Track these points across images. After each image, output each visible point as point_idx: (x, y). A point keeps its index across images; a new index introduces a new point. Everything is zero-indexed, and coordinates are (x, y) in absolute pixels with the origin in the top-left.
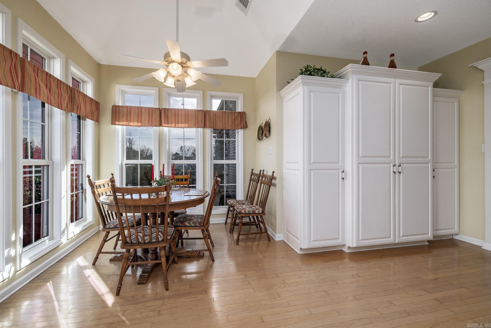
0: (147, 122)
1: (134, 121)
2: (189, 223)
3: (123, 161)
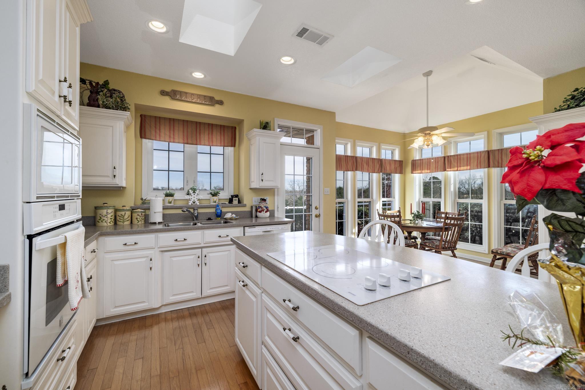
0: (434, 169)
1: (425, 170)
2: (429, 244)
3: (420, 199)
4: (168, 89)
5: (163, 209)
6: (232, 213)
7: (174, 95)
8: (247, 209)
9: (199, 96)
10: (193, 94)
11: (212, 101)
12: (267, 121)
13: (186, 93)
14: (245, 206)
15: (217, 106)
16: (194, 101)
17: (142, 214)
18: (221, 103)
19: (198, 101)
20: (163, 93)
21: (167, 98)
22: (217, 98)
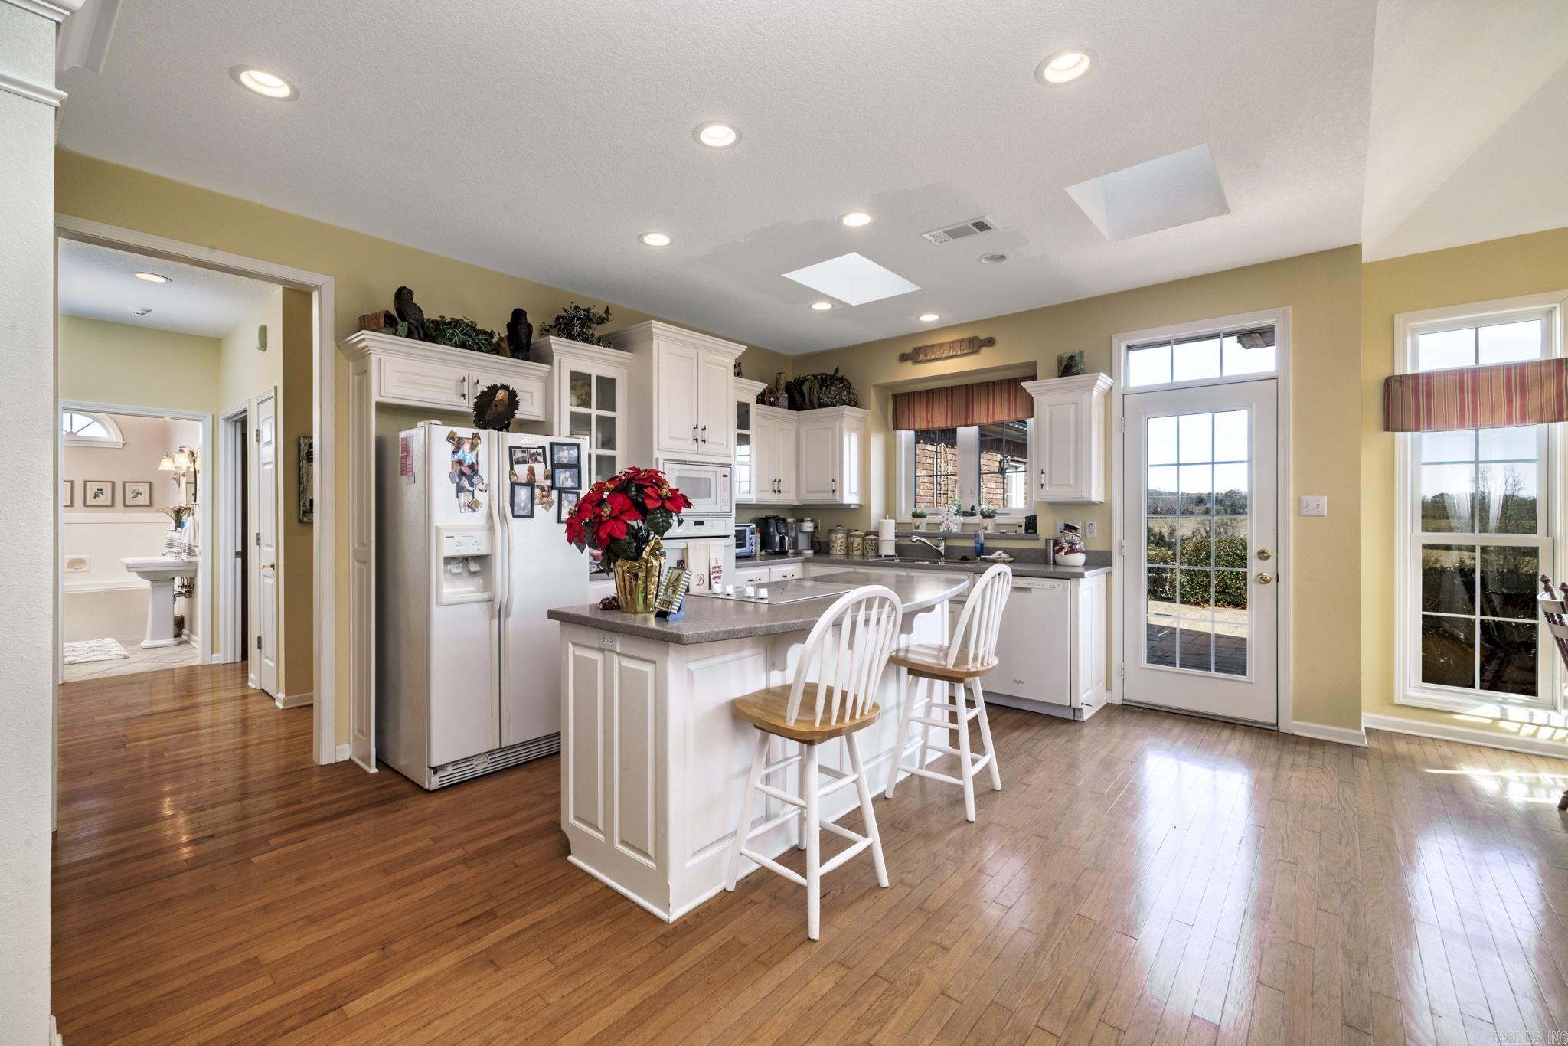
4: (908, 350)
5: (896, 537)
6: (1005, 551)
7: (915, 356)
8: (1039, 545)
9: (952, 344)
10: (942, 344)
11: (975, 345)
12: (1070, 354)
13: (933, 346)
14: (1037, 539)
15: (984, 351)
16: (944, 355)
17: (871, 543)
18: (990, 342)
19: (951, 354)
20: (904, 358)
21: (909, 364)
22: (983, 336)
